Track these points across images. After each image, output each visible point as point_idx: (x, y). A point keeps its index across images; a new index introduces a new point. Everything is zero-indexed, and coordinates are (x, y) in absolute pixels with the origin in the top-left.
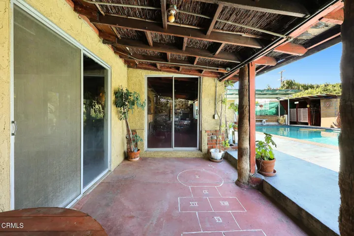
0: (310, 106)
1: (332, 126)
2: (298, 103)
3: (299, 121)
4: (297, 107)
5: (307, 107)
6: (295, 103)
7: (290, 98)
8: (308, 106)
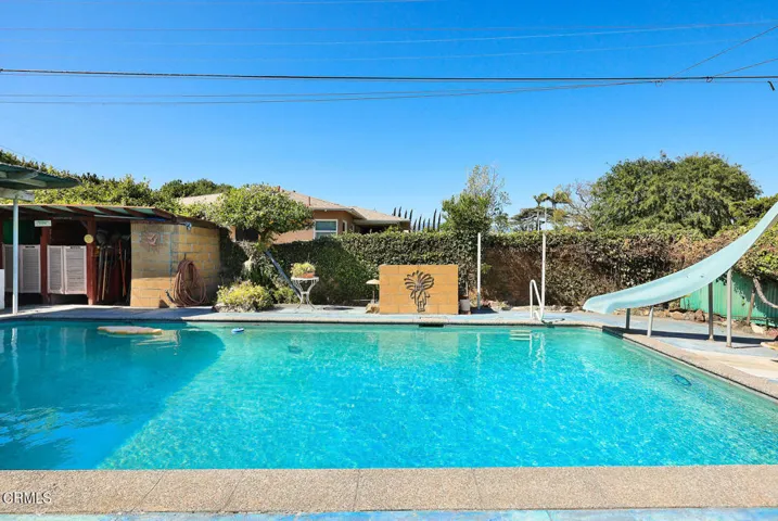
0: (96, 241)
1: (162, 302)
2: (48, 223)
3: (49, 291)
4: (42, 239)
5: (84, 244)
6: (38, 224)
7: (21, 204)
8: (89, 239)
